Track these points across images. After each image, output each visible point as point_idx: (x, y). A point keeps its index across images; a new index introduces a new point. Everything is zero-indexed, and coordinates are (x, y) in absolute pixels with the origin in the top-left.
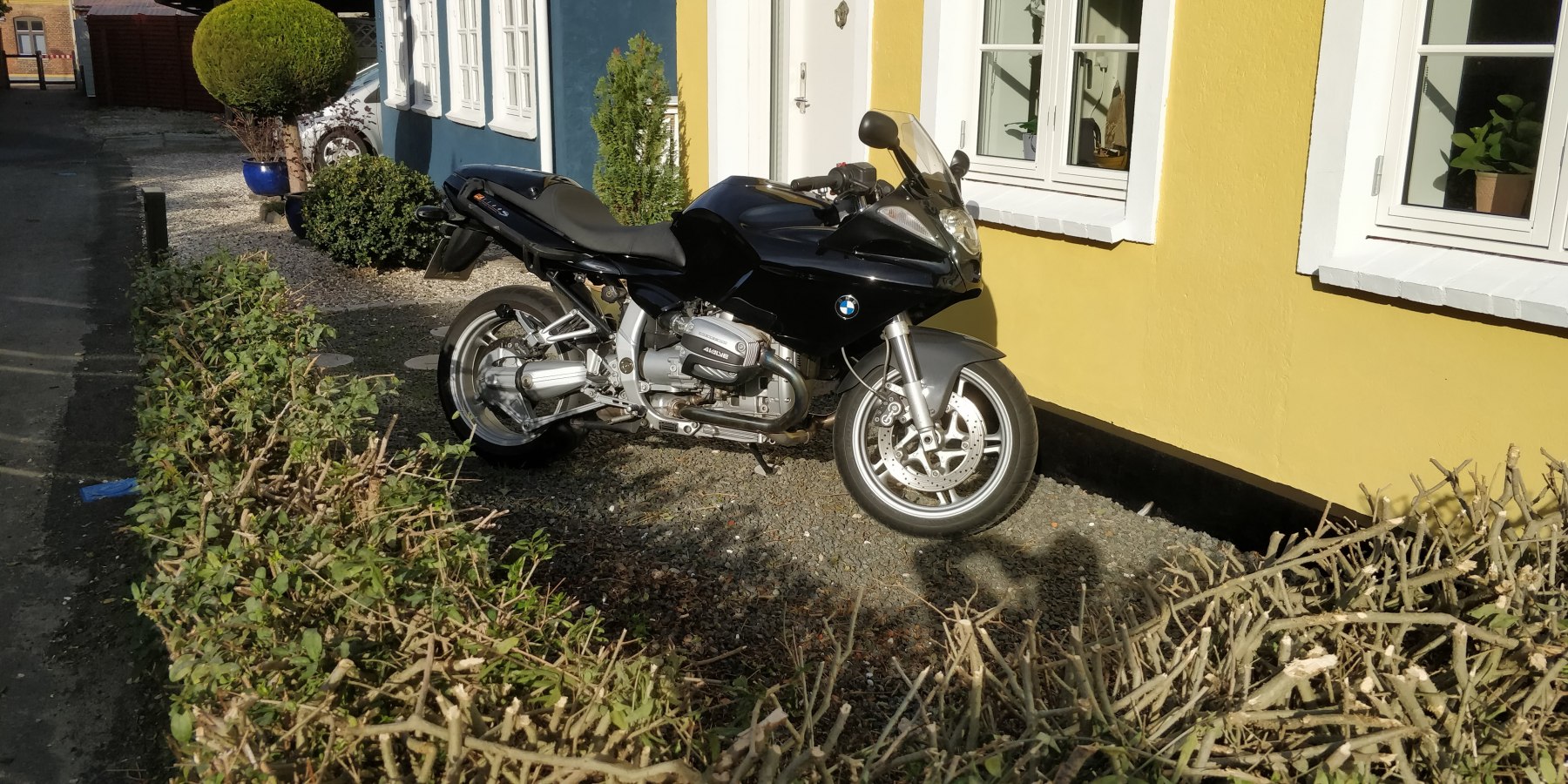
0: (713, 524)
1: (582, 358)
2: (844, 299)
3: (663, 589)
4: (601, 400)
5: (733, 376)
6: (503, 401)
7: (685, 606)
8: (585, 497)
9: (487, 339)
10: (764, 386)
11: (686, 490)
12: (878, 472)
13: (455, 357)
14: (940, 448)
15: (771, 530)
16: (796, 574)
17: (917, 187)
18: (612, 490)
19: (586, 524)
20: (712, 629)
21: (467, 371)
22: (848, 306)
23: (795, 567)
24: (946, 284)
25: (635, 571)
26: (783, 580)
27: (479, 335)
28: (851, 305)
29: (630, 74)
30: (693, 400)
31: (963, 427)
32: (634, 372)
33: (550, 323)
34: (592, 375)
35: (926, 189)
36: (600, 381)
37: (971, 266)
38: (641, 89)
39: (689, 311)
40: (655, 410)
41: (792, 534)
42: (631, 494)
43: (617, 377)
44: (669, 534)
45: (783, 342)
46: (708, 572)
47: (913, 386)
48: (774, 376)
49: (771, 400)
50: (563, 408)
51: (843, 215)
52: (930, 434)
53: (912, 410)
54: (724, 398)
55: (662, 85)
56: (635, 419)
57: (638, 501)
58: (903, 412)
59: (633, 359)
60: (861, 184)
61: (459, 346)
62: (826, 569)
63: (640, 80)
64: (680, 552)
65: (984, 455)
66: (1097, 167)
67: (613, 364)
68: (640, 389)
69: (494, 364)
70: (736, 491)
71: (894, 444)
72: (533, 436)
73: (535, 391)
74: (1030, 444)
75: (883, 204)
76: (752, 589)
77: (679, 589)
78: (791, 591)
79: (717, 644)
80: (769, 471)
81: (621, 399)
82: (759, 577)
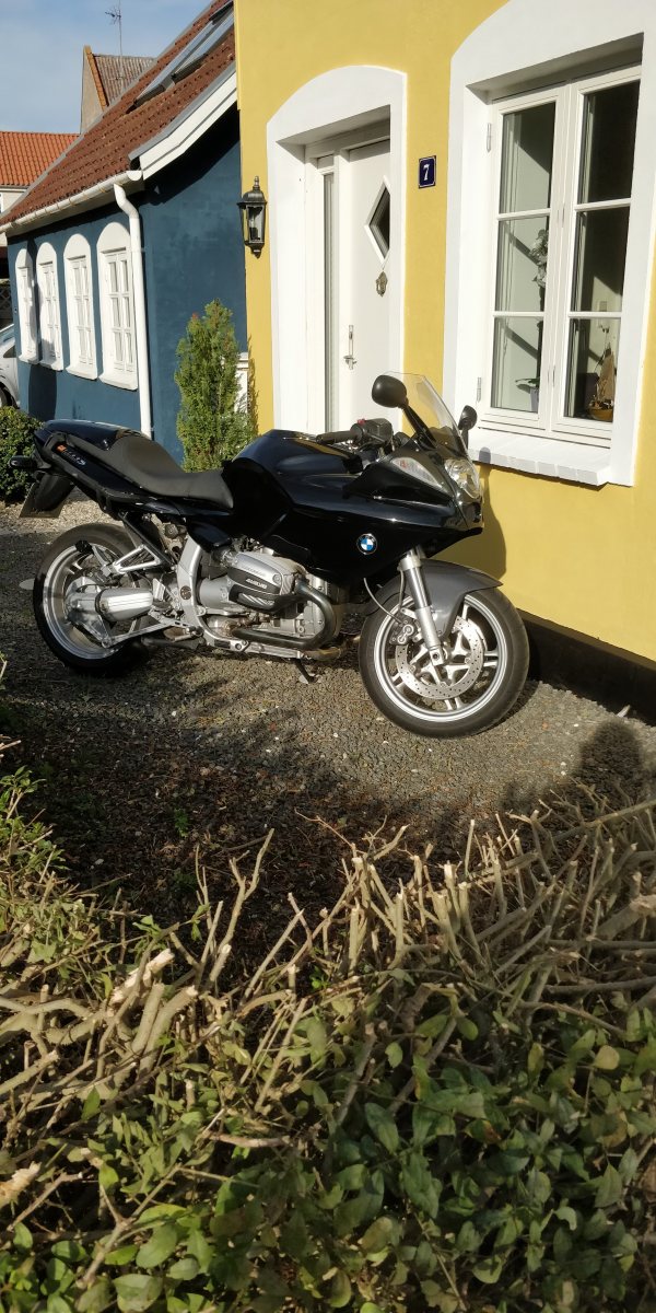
0: (258, 727)
1: (149, 586)
2: (364, 537)
3: (208, 784)
4: (165, 622)
5: (271, 604)
6: (85, 622)
7: (224, 800)
8: (154, 703)
9: (74, 568)
10: (301, 611)
11: (239, 697)
12: (396, 683)
13: (47, 584)
14: (447, 662)
15: (306, 732)
16: (321, 770)
17: (425, 440)
18: (177, 697)
19: (151, 727)
20: (245, 819)
21: (57, 596)
22: (368, 543)
23: (322, 764)
24: (450, 524)
25: (186, 769)
26: (310, 776)
27: (67, 565)
28: (370, 542)
29: (205, 335)
30: (244, 621)
31: (466, 644)
32: (192, 598)
33: (123, 555)
34: (158, 601)
35: (433, 443)
36: (164, 606)
37: (473, 509)
38: (216, 348)
39: (237, 547)
40: (211, 630)
41: (323, 735)
42: (192, 700)
43: (178, 602)
44: (219, 735)
45: (316, 574)
46: (247, 769)
47: (424, 611)
48: (309, 602)
49: (306, 623)
50: (136, 628)
51: (366, 464)
52: (438, 651)
53: (423, 632)
54: (268, 620)
55: (233, 345)
56: (194, 638)
57: (198, 706)
58: (416, 632)
59: (191, 587)
60: (378, 437)
61: (49, 575)
62: (348, 765)
63: (214, 341)
64: (226, 752)
65: (484, 669)
66: (592, 419)
67: (175, 591)
68: (197, 613)
69: (78, 591)
70: (280, 698)
71: (409, 658)
72: (112, 651)
73: (111, 614)
74: (521, 660)
75: (396, 456)
76: (283, 785)
77: (221, 784)
78: (316, 786)
79: (247, 833)
80: (311, 680)
81: (182, 621)
82: (290, 773)
